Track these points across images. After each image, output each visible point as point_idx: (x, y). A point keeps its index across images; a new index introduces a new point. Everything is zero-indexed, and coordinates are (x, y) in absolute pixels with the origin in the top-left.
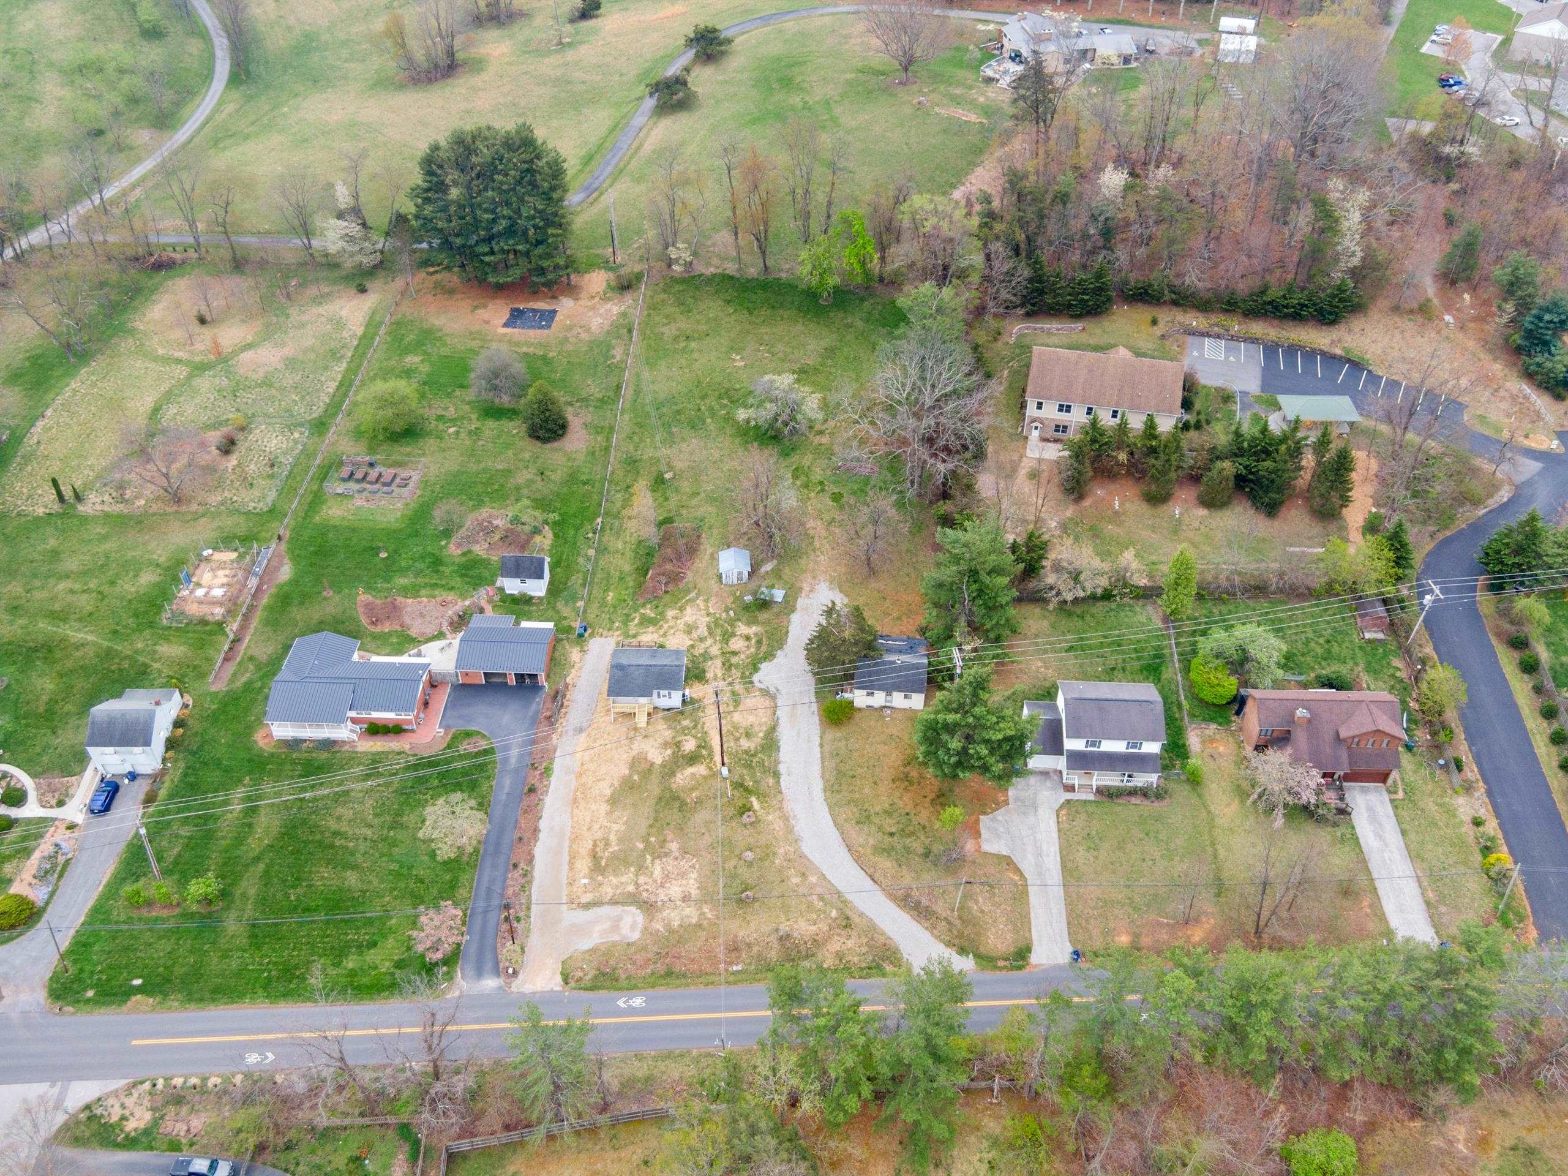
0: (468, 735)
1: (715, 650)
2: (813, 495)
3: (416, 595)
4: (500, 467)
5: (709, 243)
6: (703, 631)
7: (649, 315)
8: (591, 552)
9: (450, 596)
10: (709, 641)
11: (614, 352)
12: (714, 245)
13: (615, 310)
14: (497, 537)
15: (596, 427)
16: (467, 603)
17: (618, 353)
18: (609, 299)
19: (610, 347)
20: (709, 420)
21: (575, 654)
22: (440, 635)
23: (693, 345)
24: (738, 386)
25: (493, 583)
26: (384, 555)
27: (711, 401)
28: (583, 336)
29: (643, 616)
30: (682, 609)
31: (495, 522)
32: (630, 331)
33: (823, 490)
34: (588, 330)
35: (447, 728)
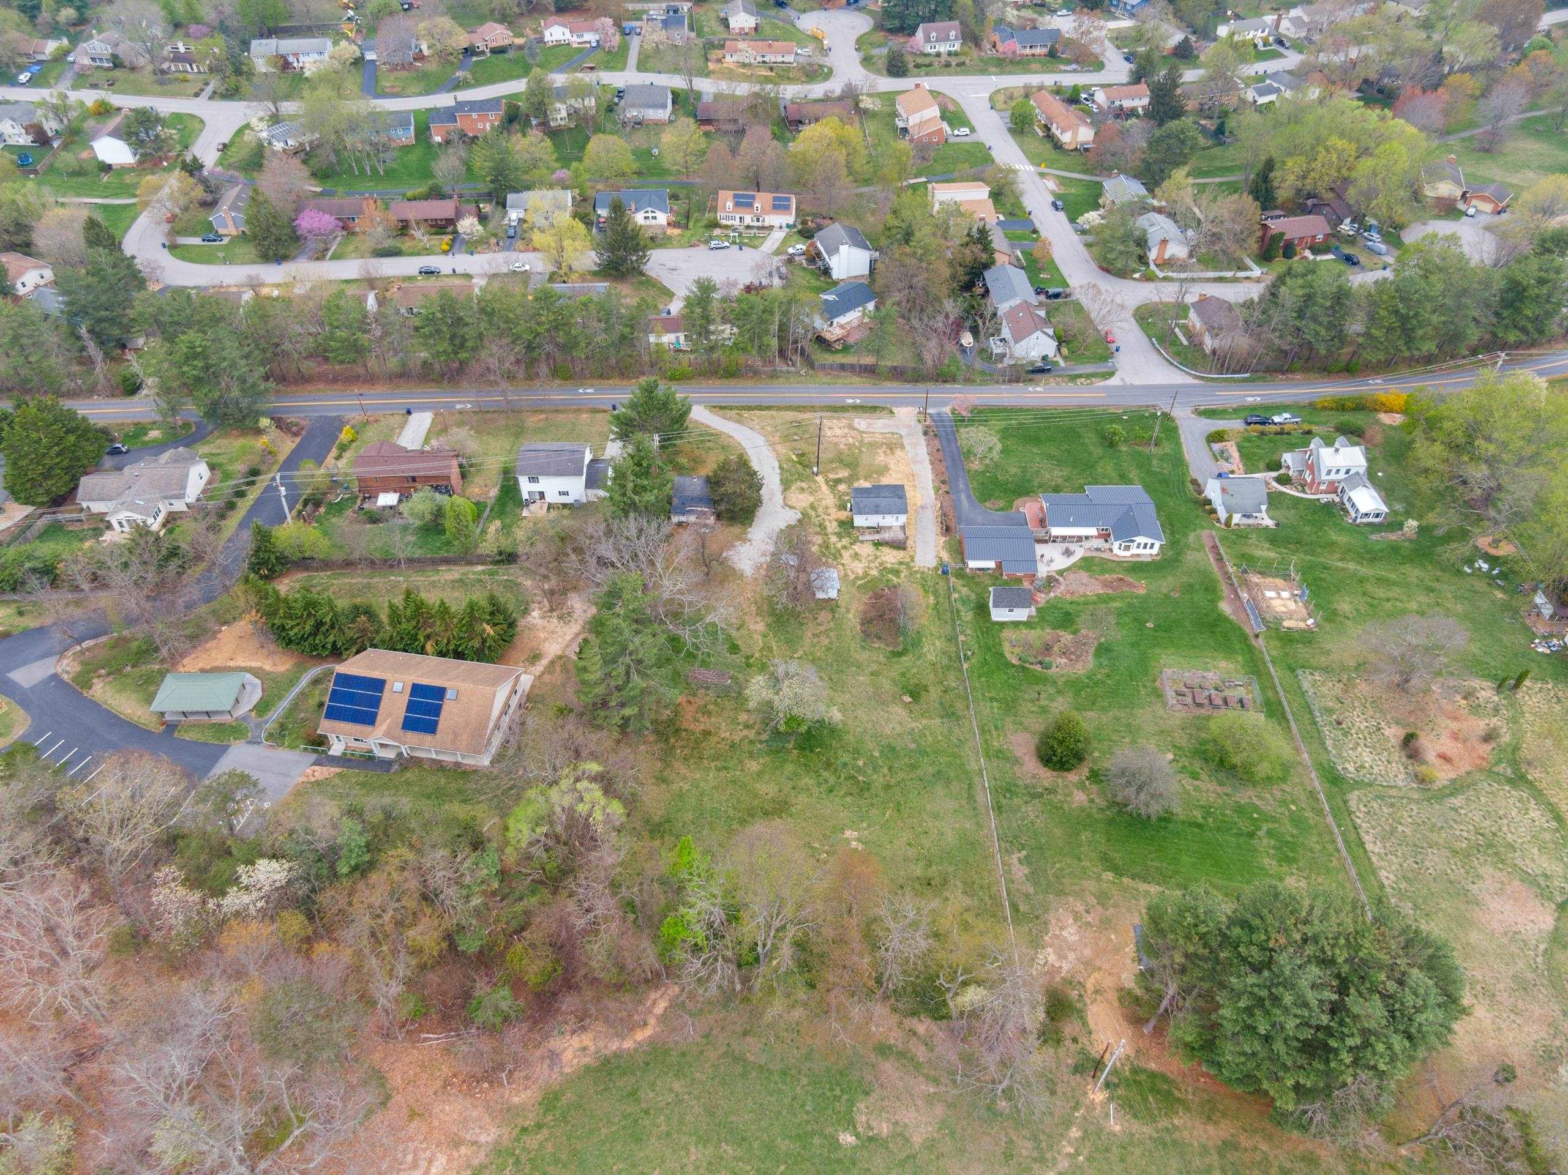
0: (1002, 509)
1: (833, 539)
2: (757, 655)
3: (1098, 595)
4: (1090, 714)
5: (939, 1111)
6: (846, 554)
8: (962, 638)
9: (1068, 597)
10: (839, 545)
11: (1025, 870)
13: (1051, 956)
14: (1056, 649)
15: (1006, 759)
16: (1052, 594)
17: (1017, 868)
18: (1069, 982)
19: (1032, 881)
20: (877, 754)
21: (945, 556)
22: (1061, 573)
23: (918, 871)
24: (848, 799)
25: (1038, 609)
26: (1149, 625)
27: (878, 780)
28: (1080, 907)
29: (898, 577)
30: (866, 574)
31: (1064, 660)
32: (1015, 908)
33: (747, 658)
34: (1077, 917)
35: (1018, 512)
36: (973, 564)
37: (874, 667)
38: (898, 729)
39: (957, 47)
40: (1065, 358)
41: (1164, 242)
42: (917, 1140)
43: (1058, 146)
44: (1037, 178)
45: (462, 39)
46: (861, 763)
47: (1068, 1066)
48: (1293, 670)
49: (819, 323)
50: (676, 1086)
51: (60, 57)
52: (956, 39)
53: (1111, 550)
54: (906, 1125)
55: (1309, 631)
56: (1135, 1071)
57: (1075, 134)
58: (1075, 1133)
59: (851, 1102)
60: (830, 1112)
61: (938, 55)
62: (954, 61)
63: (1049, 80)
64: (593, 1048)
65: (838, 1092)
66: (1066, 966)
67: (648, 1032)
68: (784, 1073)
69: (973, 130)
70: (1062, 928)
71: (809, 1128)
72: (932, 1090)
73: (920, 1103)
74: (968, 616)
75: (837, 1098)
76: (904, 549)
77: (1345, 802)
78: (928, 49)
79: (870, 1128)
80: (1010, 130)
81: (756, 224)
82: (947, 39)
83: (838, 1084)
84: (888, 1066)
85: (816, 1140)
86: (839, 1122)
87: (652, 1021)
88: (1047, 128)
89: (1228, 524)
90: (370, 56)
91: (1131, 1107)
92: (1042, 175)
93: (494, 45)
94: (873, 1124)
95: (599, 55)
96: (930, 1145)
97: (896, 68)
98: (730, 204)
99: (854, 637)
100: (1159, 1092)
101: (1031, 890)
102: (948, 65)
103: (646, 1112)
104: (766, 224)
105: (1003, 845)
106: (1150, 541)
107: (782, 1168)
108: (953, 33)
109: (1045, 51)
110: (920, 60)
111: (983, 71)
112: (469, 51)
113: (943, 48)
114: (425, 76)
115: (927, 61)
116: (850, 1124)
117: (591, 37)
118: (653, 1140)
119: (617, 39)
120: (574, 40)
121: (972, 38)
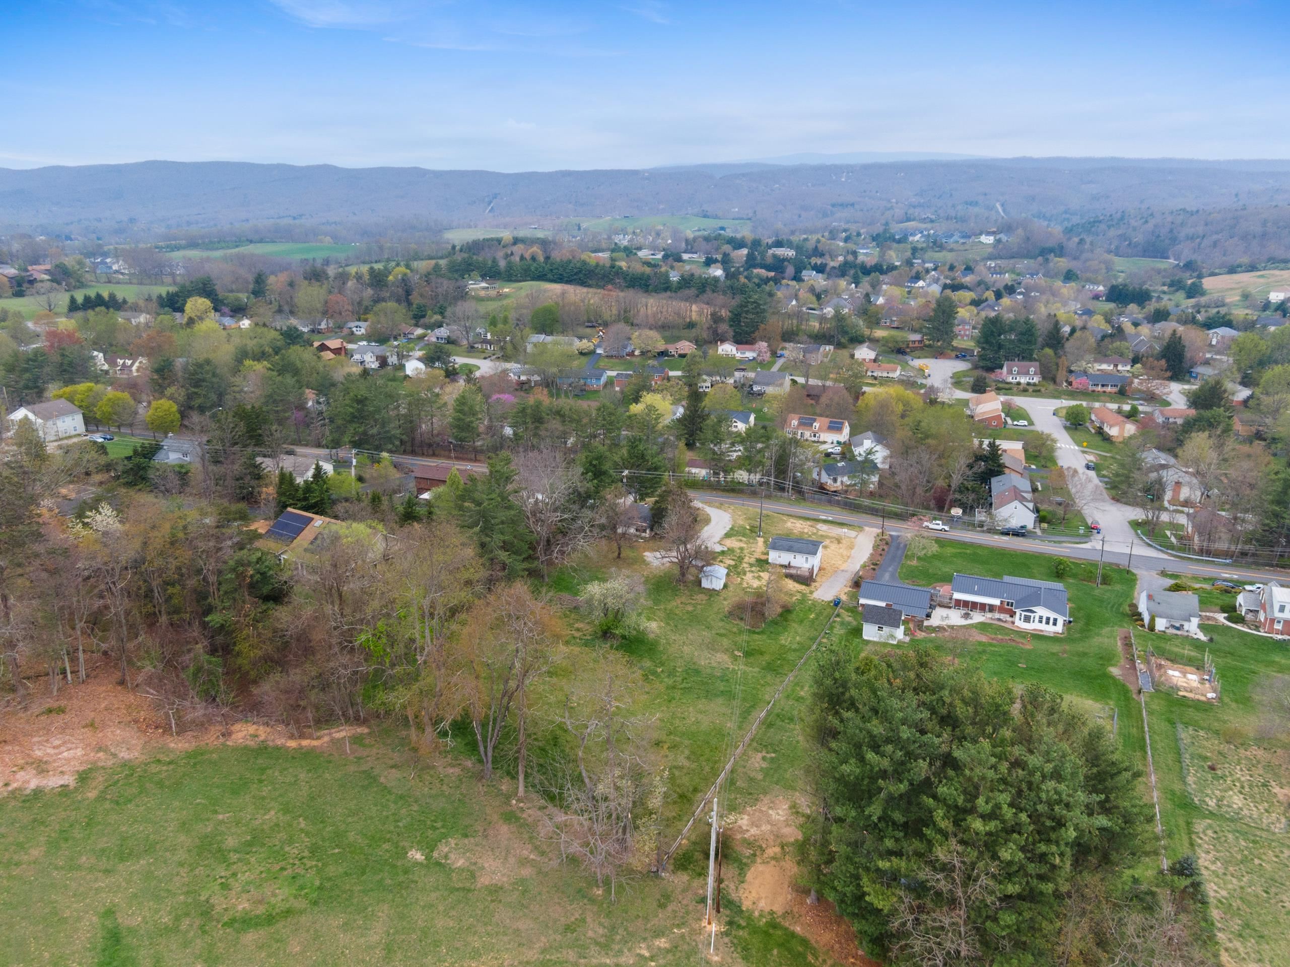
3: (981, 642)
5: (526, 872)
7: (695, 790)
9: (949, 640)
11: (764, 765)
12: (524, 862)
13: (744, 821)
16: (933, 635)
17: (757, 761)
18: (749, 844)
19: (766, 773)
20: (680, 670)
21: (843, 596)
22: (952, 626)
25: (911, 640)
26: (1022, 666)
30: (760, 588)
32: (732, 782)
34: (794, 806)
36: (862, 601)
37: (722, 631)
38: (714, 665)
39: (1036, 380)
40: (1043, 530)
41: (1178, 484)
42: (484, 880)
43: (1106, 438)
44: (1081, 454)
45: (661, 346)
46: (659, 670)
47: (696, 894)
48: (1172, 723)
49: (826, 479)
50: (302, 776)
51: (421, 338)
52: (1035, 374)
53: (1013, 623)
54: (483, 868)
55: (1209, 702)
56: (773, 925)
57: (1122, 429)
58: (662, 943)
59: (445, 836)
60: (418, 834)
61: (1019, 384)
62: (1031, 389)
63: (1114, 406)
64: (262, 738)
65: (439, 825)
66: (754, 831)
67: (315, 743)
68: (401, 797)
69: (1031, 423)
70: (770, 808)
71: (388, 836)
72: (532, 857)
73: (512, 860)
74: (839, 631)
75: (435, 829)
76: (808, 585)
77: (1188, 824)
78: (1010, 379)
79: (446, 857)
80: (1066, 428)
81: (813, 439)
82: (1027, 373)
83: (444, 820)
84: (504, 829)
85: (386, 846)
86: (419, 842)
87: (326, 739)
88: (1101, 428)
89: (1152, 628)
90: (599, 351)
91: (745, 949)
92: (1084, 452)
93: (682, 352)
94: (452, 856)
95: (753, 364)
96: (495, 891)
97: (979, 388)
98: (795, 422)
99: (718, 613)
100: (789, 950)
101: (760, 777)
102: (1025, 390)
103: (260, 781)
104: (821, 439)
105: (755, 744)
106: (1052, 615)
107: (337, 851)
108: (1032, 369)
109: (1115, 390)
110: (1001, 385)
111: (1055, 397)
112: (663, 354)
113: (1023, 380)
114: (630, 363)
115: (1007, 386)
116: (429, 847)
117: (750, 355)
118: (247, 797)
119: (767, 356)
120: (739, 355)
121: (1049, 375)
